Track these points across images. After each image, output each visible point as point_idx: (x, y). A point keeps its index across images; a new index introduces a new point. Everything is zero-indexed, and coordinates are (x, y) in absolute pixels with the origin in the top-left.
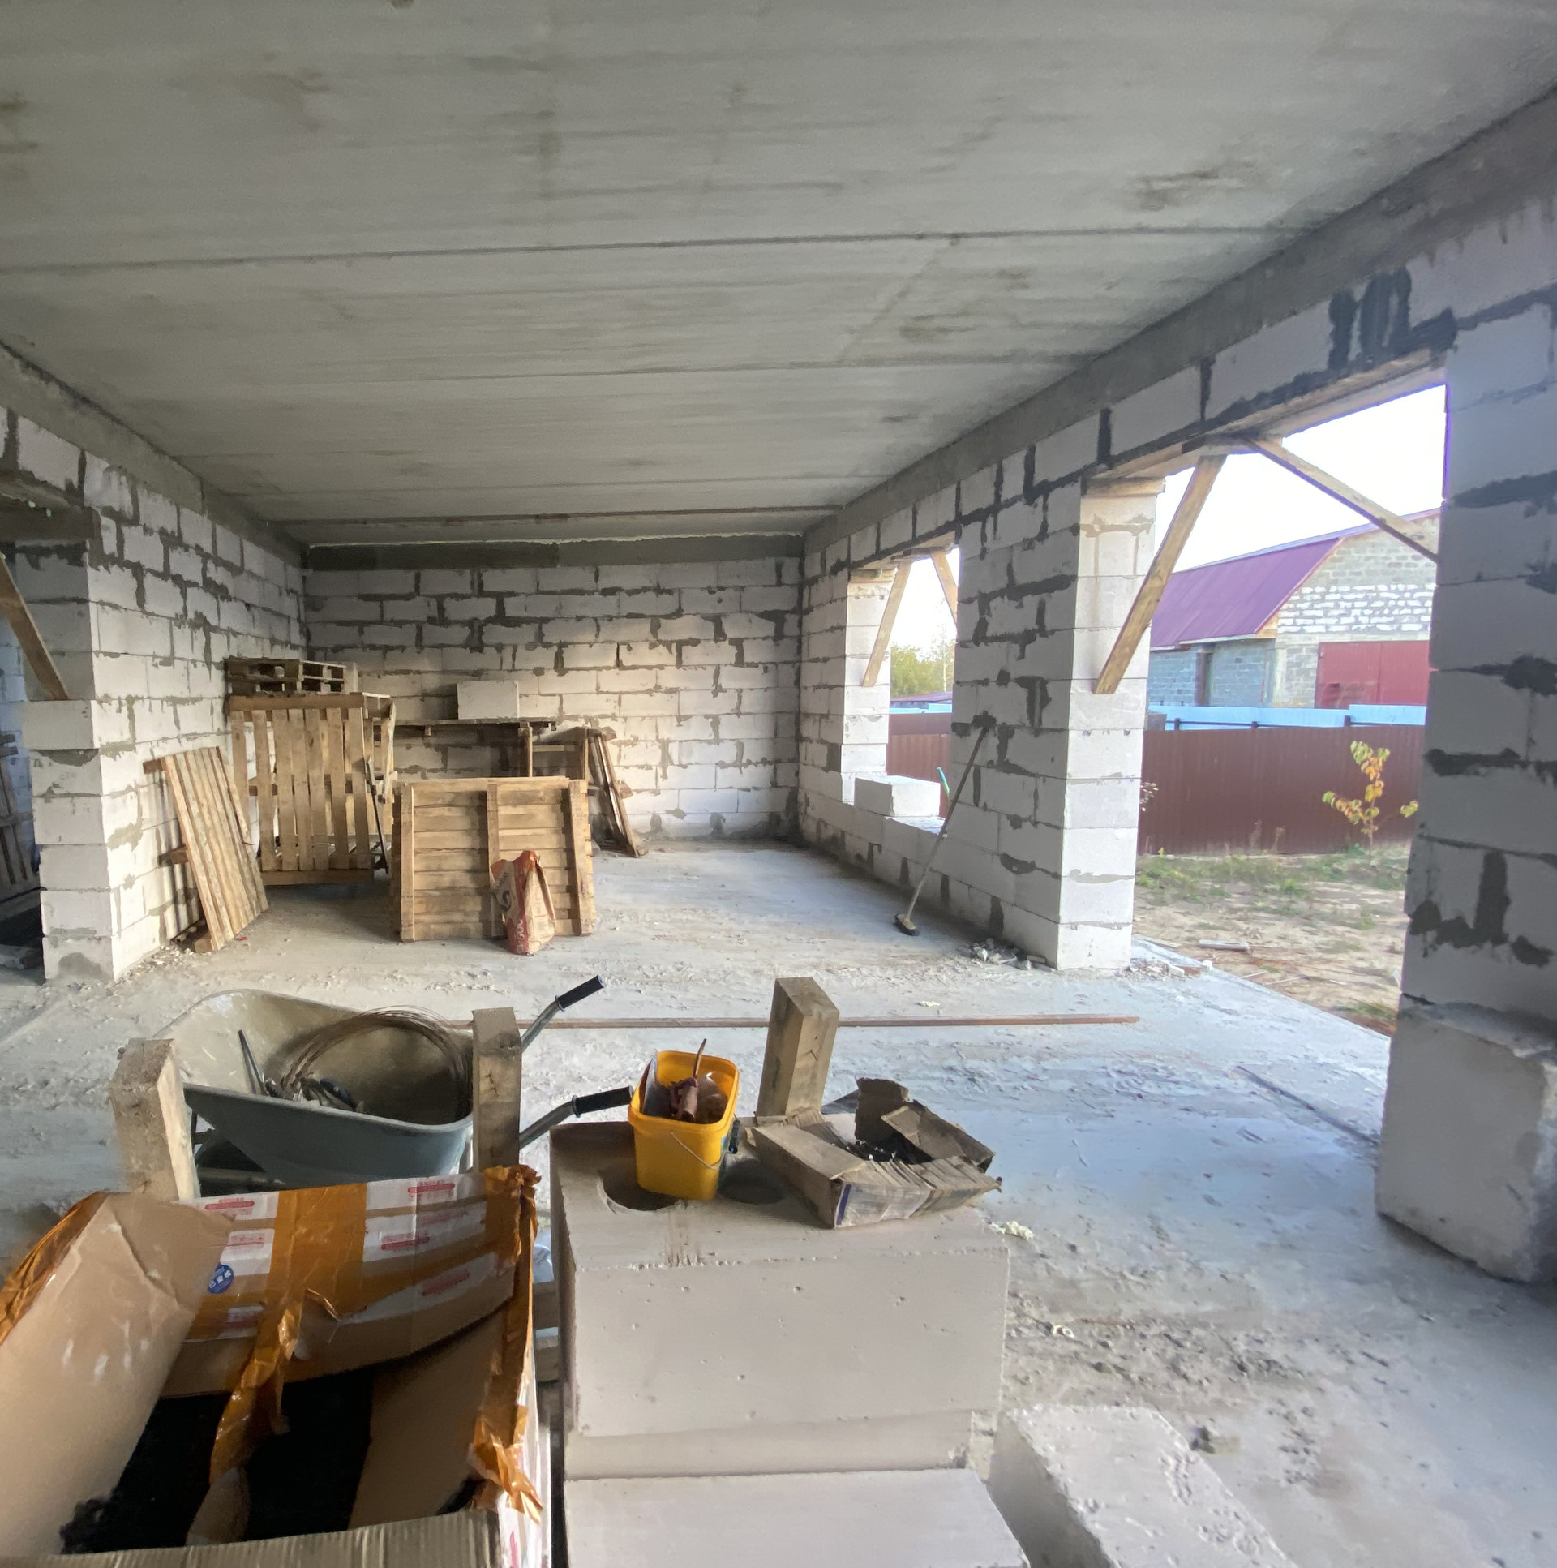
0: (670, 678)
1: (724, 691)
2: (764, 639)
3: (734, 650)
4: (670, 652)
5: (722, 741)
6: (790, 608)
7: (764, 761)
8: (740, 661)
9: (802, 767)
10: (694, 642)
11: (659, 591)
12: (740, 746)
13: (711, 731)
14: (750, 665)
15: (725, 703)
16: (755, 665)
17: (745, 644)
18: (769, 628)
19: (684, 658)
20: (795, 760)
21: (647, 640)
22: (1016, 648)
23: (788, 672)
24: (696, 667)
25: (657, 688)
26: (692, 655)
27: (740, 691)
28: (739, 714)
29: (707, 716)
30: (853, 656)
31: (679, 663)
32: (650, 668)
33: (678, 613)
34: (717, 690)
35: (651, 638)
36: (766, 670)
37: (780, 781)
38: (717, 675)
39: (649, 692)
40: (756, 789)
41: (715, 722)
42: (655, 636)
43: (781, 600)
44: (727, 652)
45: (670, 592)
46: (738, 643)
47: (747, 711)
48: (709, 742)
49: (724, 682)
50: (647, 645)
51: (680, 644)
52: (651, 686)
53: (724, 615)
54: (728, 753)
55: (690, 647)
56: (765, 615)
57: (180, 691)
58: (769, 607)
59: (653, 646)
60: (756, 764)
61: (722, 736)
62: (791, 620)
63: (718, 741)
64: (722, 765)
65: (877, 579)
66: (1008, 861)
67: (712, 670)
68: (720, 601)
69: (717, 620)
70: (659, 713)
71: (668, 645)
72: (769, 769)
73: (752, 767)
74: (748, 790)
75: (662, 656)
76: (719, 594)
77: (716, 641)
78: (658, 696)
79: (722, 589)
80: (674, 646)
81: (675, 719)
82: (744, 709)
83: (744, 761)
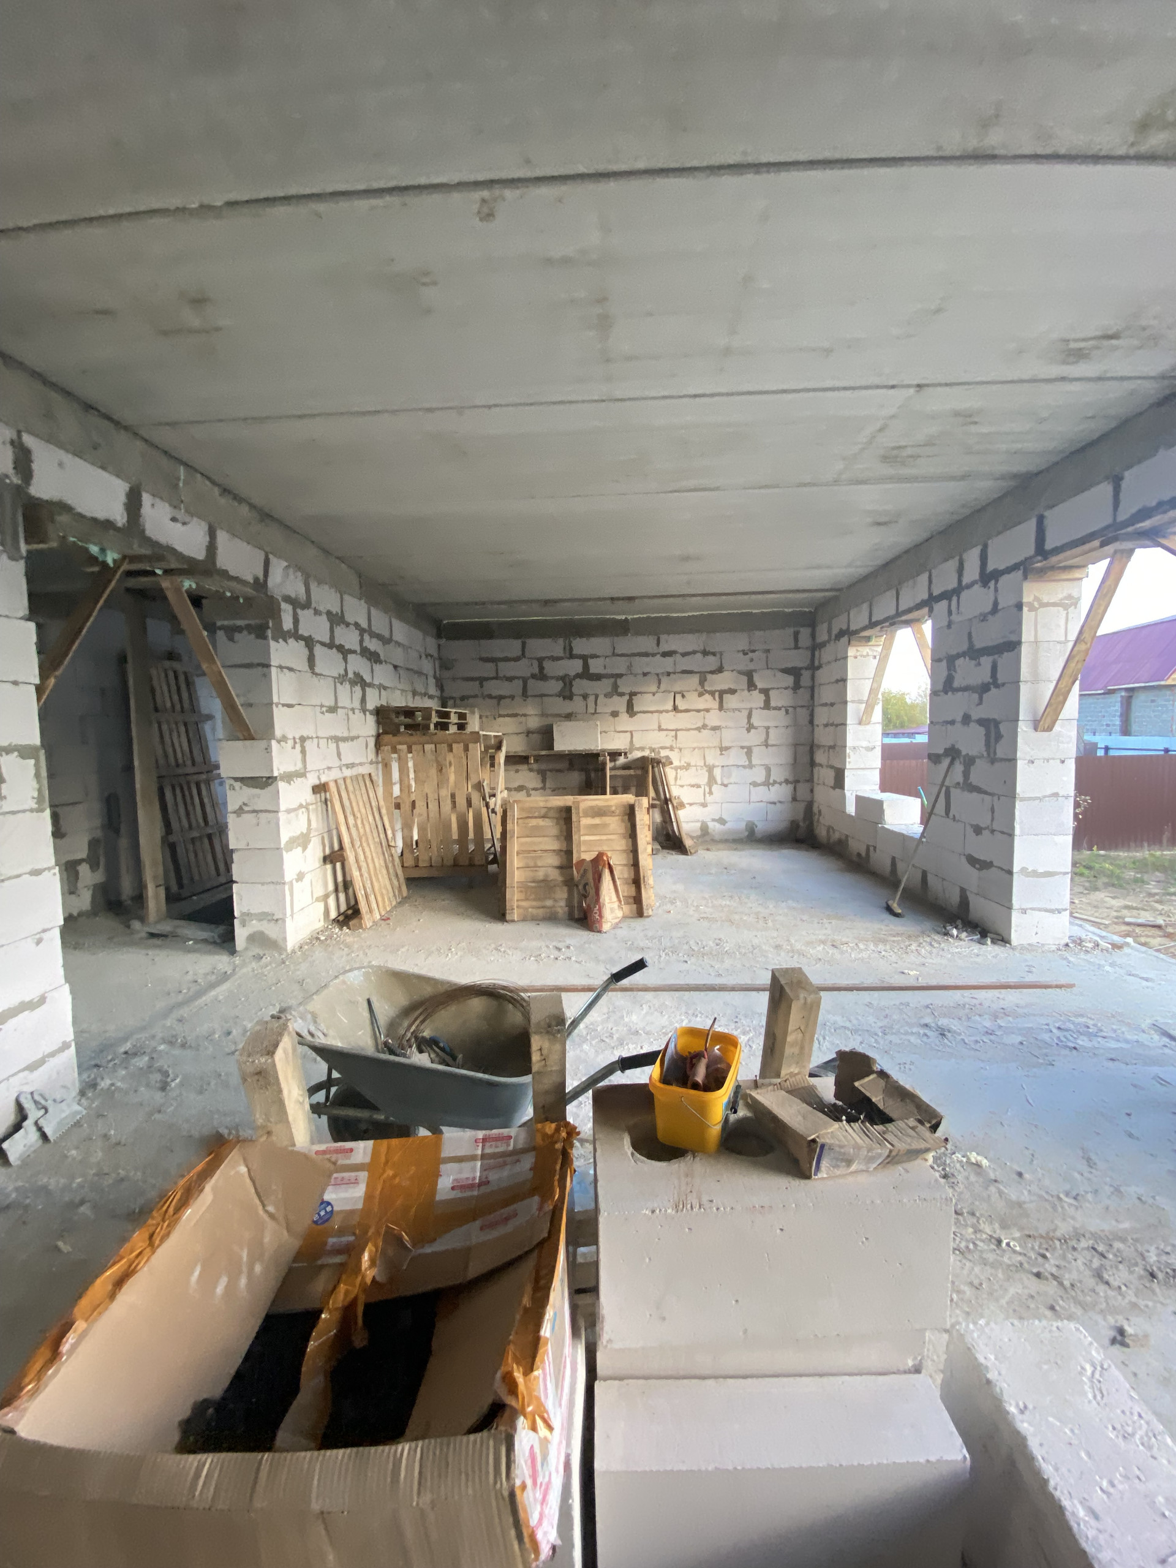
0: (714, 718)
1: (756, 728)
2: (786, 688)
3: (762, 697)
4: (714, 699)
5: (754, 766)
6: (805, 665)
7: (787, 781)
8: (767, 706)
9: (815, 785)
10: (732, 692)
11: (705, 653)
12: (768, 770)
13: (745, 758)
14: (775, 708)
15: (754, 738)
16: (778, 709)
17: (772, 693)
18: (790, 680)
19: (724, 704)
20: (811, 780)
21: (696, 690)
22: (976, 696)
23: (803, 714)
24: (734, 710)
25: (704, 726)
26: (731, 701)
27: (767, 728)
28: (767, 746)
29: (742, 748)
30: (853, 702)
31: (721, 708)
32: (698, 711)
33: (720, 670)
34: (750, 727)
35: (700, 689)
36: (787, 712)
37: (799, 796)
38: (749, 716)
39: (698, 729)
40: (780, 802)
41: (749, 751)
42: (703, 687)
43: (798, 659)
44: (758, 699)
45: (714, 654)
46: (765, 692)
47: (774, 743)
48: (744, 767)
49: (755, 721)
50: (696, 694)
51: (722, 693)
52: (700, 724)
53: (755, 671)
54: (759, 775)
55: (729, 695)
56: (786, 671)
57: (342, 732)
58: (789, 665)
59: (701, 695)
60: (780, 784)
61: (754, 762)
62: (806, 675)
63: (751, 766)
64: (755, 784)
65: (870, 643)
66: (972, 861)
67: (745, 713)
68: (752, 660)
69: (749, 675)
70: (706, 745)
71: (712, 693)
72: (790, 787)
73: (777, 786)
74: (774, 803)
75: (707, 702)
76: (751, 655)
77: (749, 691)
78: (705, 732)
79: (753, 651)
80: (717, 694)
81: (718, 750)
82: (770, 742)
83: (771, 781)
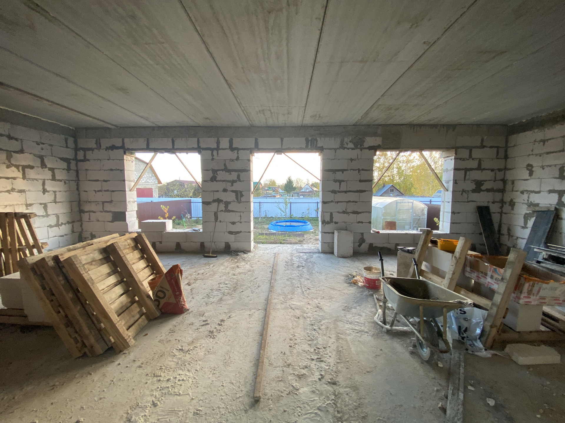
0: (20, 184)
1: (48, 192)
2: (63, 169)
3: (50, 173)
4: (19, 171)
5: (49, 215)
6: (72, 158)
7: (68, 223)
8: (54, 179)
10: (32, 167)
11: (10, 137)
12: (58, 217)
13: (43, 210)
14: (59, 180)
15: (48, 198)
16: (61, 181)
17: (56, 171)
18: (64, 165)
19: (26, 175)
20: (81, 220)
21: (4, 163)
22: (230, 184)
23: (74, 184)
24: (33, 180)
25: (13, 190)
26: (31, 174)
27: (55, 192)
28: (55, 202)
29: (41, 204)
30: (127, 181)
31: (24, 177)
32: (8, 178)
33: (22, 151)
34: (44, 191)
35: (7, 162)
36: (65, 182)
37: (75, 230)
38: (44, 184)
39: (8, 191)
40: (66, 235)
41: (45, 206)
42: (10, 161)
43: (69, 154)
44: (48, 175)
45: (16, 139)
46: (52, 170)
47: (60, 201)
48: (43, 216)
49: (48, 188)
50: (5, 166)
51: (24, 168)
52: (9, 188)
53: (45, 156)
54: (53, 220)
55: (29, 169)
56: (62, 159)
58: (65, 156)
59: (8, 167)
60: (65, 224)
61: (49, 213)
62: (73, 163)
63: (47, 215)
64: (50, 226)
65: (132, 155)
66: (231, 233)
67: (41, 182)
68: (42, 149)
69: (42, 158)
70: (15, 203)
71: (17, 167)
72: (71, 225)
73: (63, 226)
74: (62, 236)
75: (13, 172)
76: (41, 146)
77: (42, 168)
78: (15, 194)
79: (43, 144)
80: (20, 168)
81: (24, 206)
82: (57, 200)
83: (60, 223)
